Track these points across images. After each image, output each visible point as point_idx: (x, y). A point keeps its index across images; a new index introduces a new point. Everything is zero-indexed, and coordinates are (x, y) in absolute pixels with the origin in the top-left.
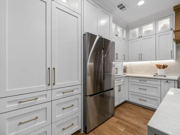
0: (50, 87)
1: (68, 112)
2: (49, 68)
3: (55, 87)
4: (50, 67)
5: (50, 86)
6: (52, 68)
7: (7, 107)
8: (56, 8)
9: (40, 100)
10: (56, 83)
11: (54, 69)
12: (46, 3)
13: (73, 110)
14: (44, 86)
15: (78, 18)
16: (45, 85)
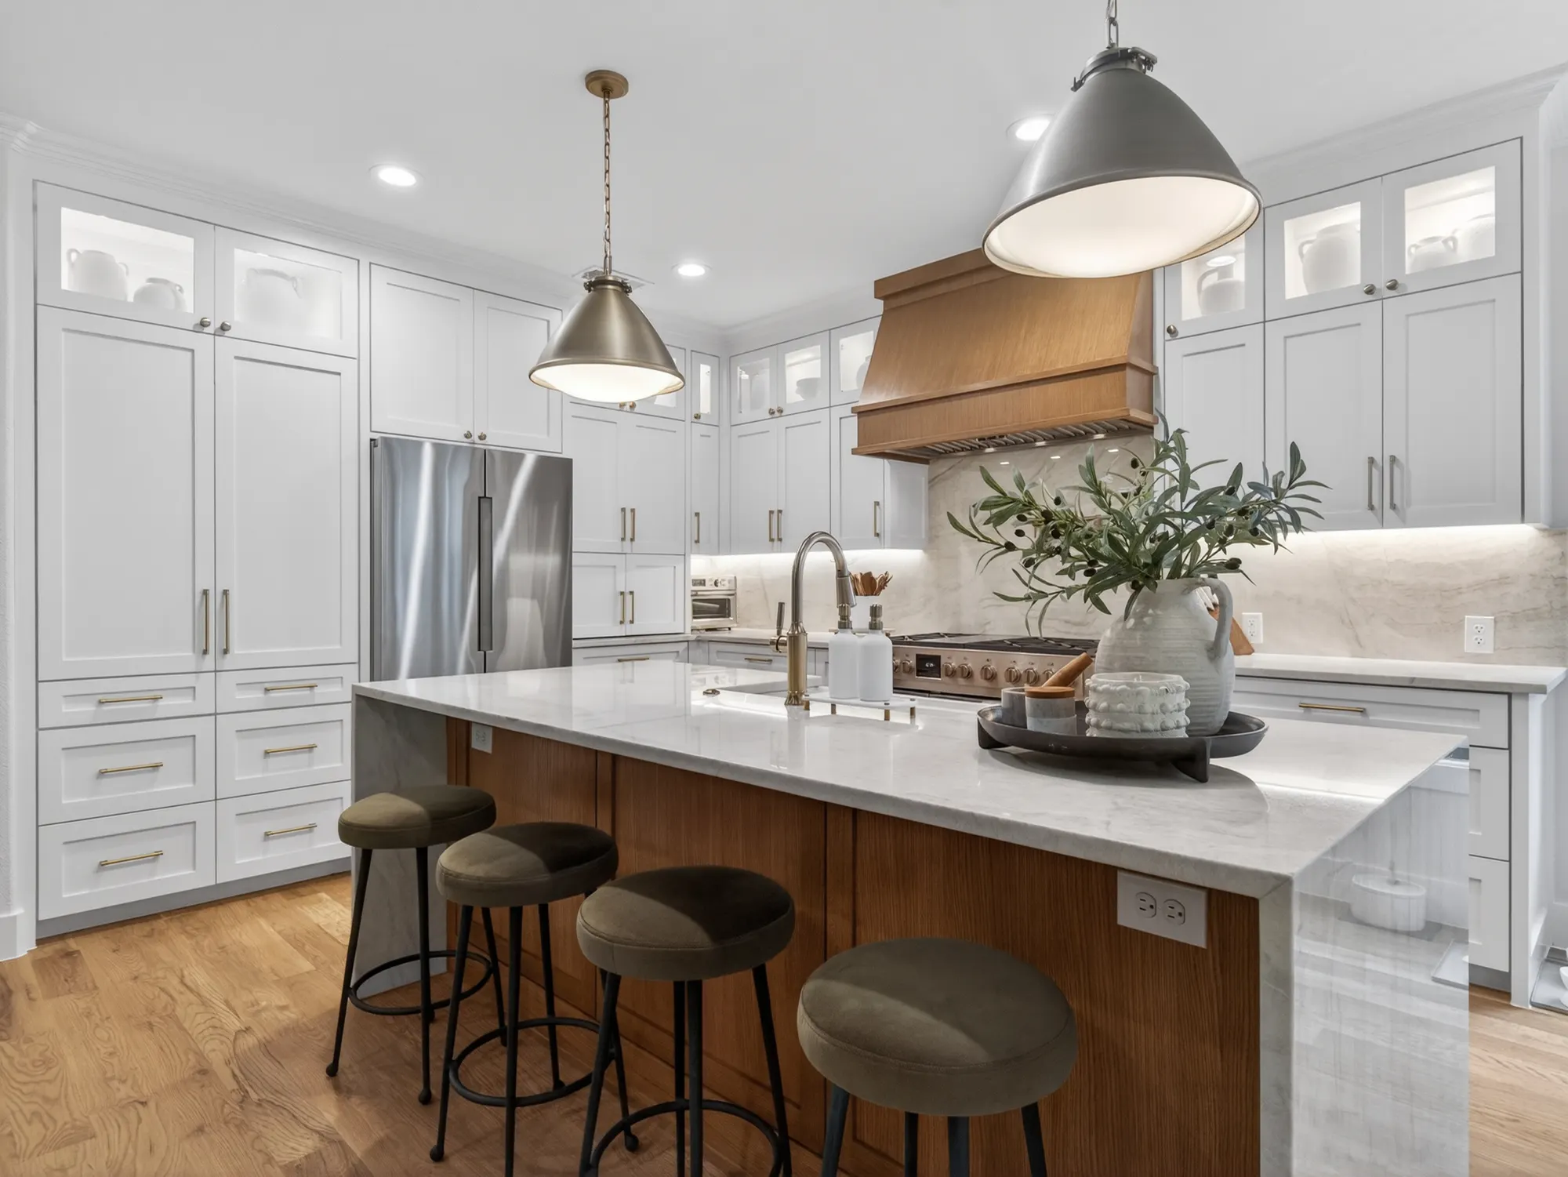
0: (209, 662)
1: (284, 771)
2: (205, 592)
3: (228, 662)
4: (210, 586)
5: (210, 657)
6: (219, 590)
7: (64, 710)
8: (236, 361)
9: (170, 704)
10: (236, 649)
11: (225, 592)
12: (192, 351)
13: (316, 768)
14: (184, 655)
15: (339, 374)
16: (191, 654)
